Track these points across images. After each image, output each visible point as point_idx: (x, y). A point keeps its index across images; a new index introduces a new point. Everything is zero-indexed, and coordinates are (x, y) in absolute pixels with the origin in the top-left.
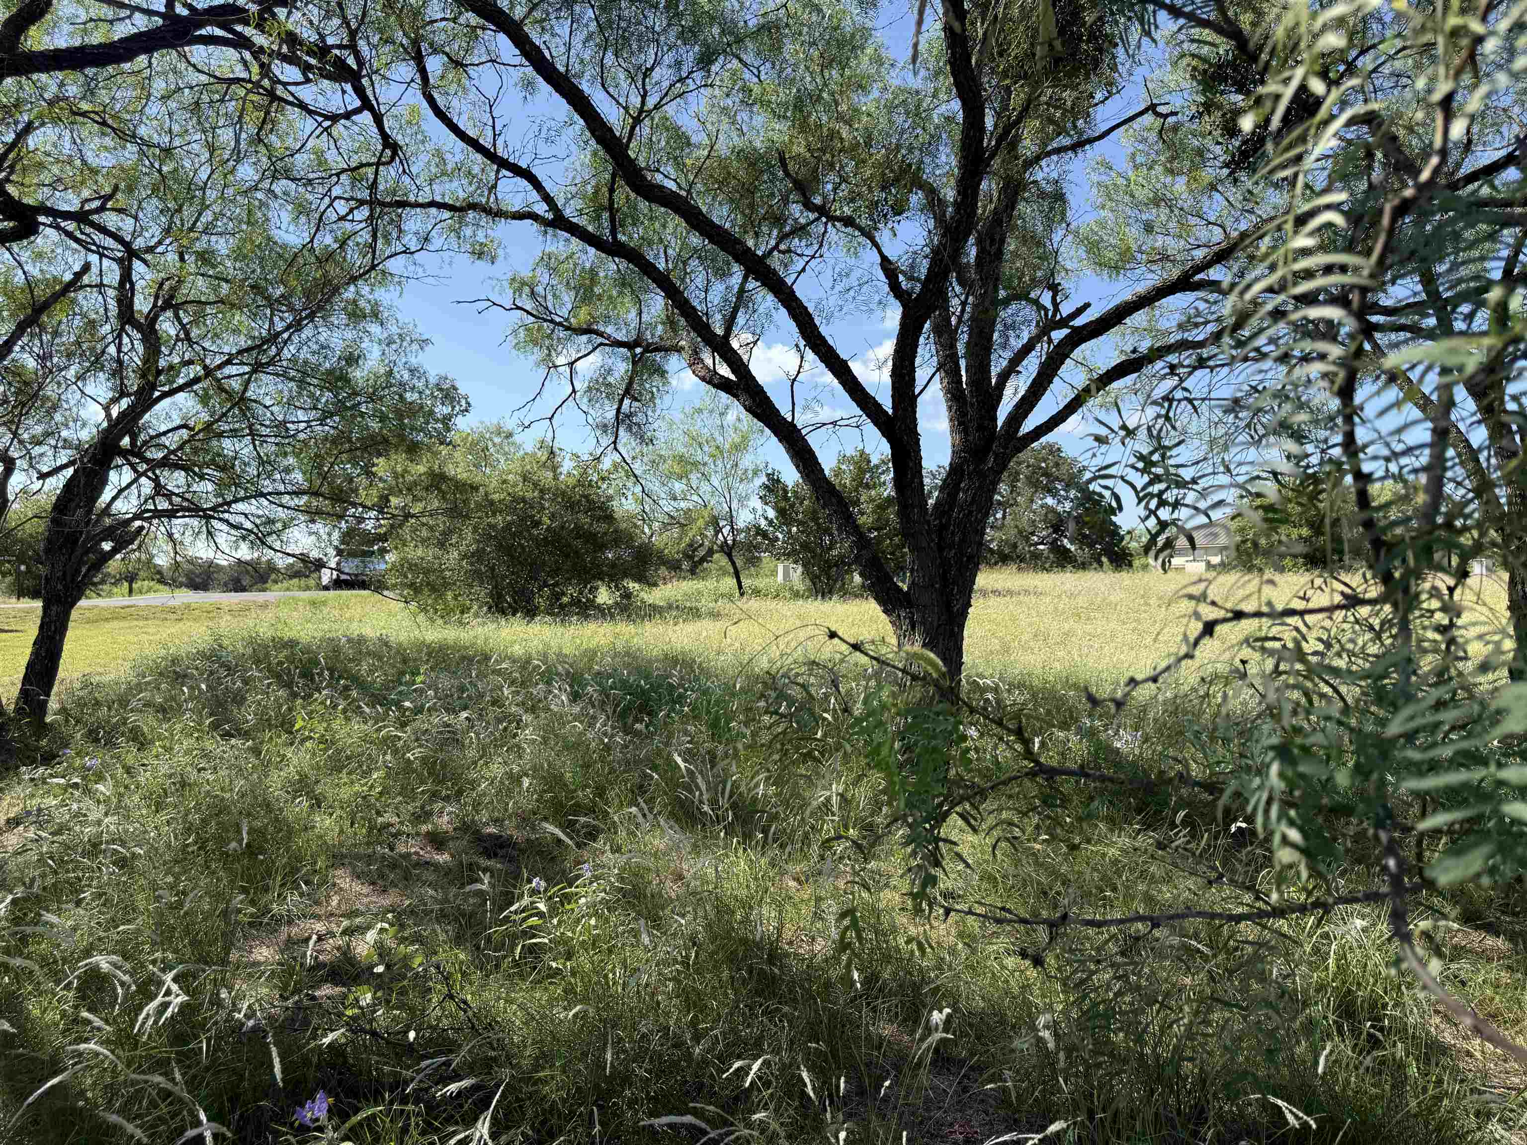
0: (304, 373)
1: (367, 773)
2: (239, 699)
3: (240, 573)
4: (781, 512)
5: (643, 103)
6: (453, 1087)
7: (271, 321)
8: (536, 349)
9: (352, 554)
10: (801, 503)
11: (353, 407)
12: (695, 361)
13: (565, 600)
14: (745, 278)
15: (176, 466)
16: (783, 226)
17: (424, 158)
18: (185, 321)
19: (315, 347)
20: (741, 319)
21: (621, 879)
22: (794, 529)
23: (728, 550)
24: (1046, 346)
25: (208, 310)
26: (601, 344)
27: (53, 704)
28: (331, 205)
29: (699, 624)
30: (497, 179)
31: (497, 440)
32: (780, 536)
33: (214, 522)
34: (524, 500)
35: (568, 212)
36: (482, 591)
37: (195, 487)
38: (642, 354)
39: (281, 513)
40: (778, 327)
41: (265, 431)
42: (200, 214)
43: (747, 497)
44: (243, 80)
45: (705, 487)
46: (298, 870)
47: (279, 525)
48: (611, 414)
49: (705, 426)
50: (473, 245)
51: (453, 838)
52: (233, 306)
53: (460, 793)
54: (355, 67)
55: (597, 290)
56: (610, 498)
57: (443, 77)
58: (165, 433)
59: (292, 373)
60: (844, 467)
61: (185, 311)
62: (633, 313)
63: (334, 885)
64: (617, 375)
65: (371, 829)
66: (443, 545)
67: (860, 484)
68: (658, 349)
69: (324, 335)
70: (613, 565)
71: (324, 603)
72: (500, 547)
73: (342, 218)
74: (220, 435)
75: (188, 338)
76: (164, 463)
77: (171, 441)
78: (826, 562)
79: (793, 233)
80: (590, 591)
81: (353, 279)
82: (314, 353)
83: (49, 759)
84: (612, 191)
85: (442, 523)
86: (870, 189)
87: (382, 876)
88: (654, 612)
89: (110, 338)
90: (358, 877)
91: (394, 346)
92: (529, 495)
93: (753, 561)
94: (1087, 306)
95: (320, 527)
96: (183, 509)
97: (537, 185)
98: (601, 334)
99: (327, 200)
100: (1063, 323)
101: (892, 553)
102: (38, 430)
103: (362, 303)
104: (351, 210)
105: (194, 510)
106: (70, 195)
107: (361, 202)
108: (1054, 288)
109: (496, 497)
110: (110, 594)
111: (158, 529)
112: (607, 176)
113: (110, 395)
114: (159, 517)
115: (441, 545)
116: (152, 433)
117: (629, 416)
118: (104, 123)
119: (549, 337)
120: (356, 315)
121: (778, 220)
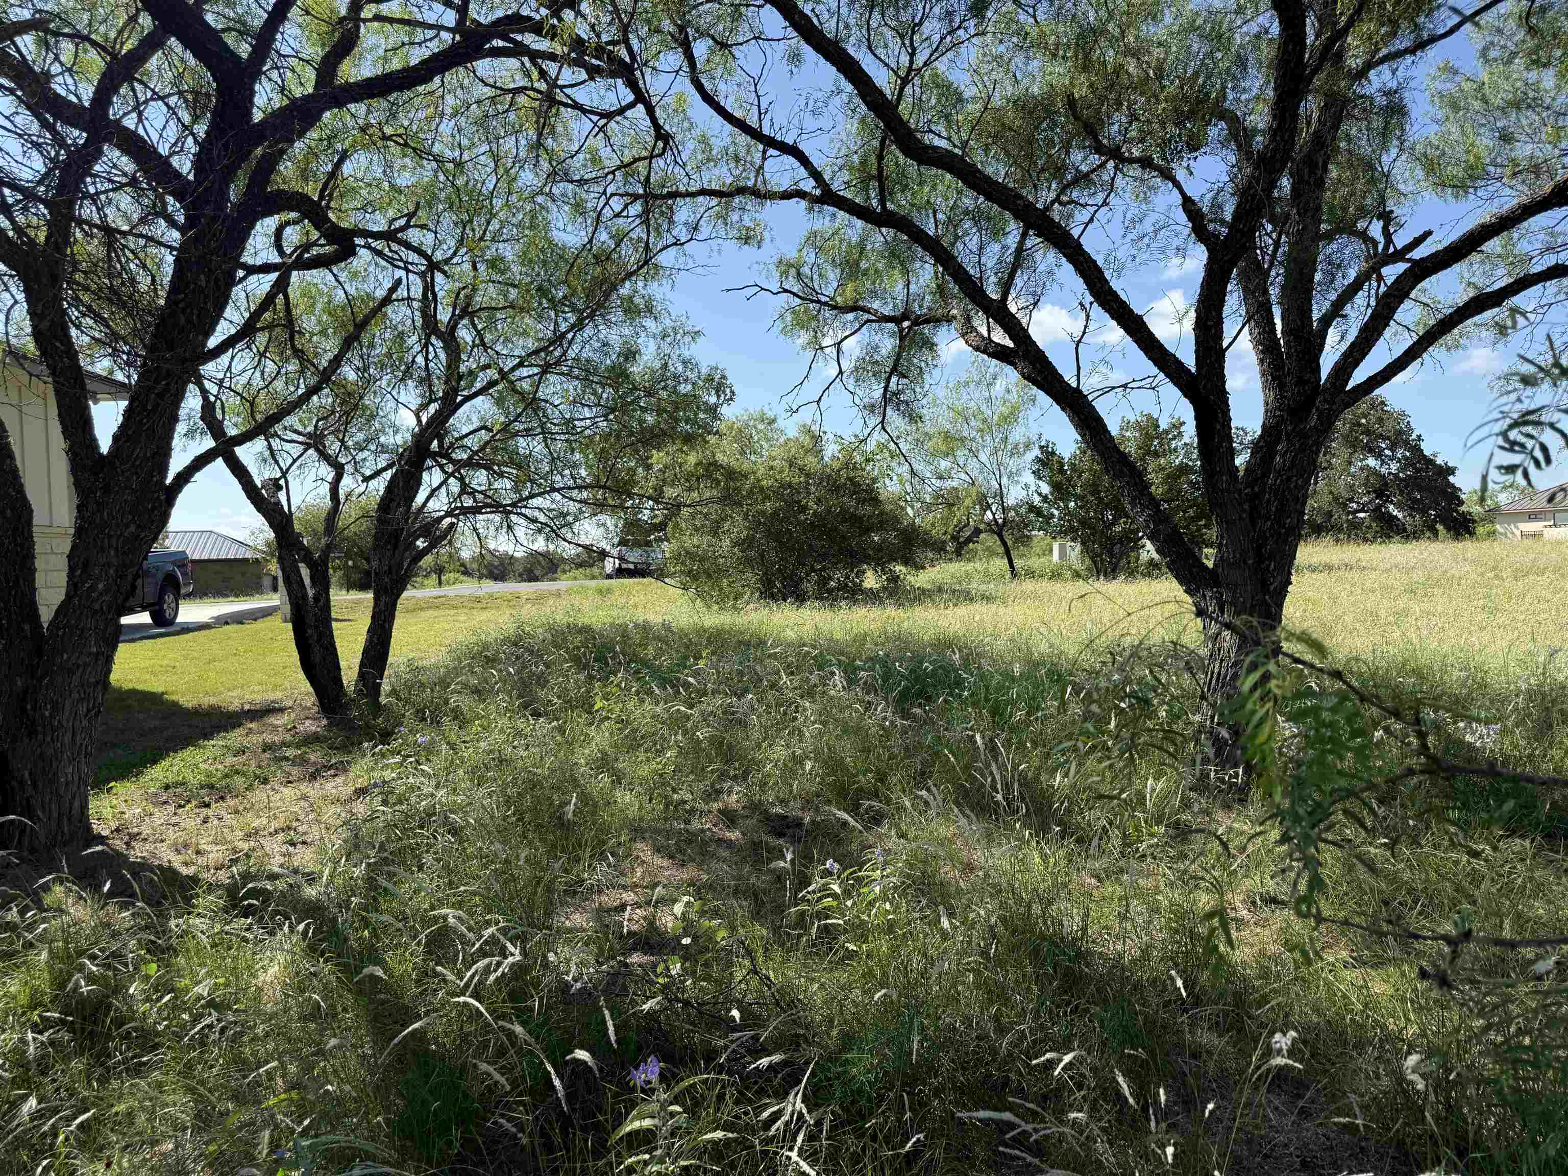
0: (587, 371)
1: (660, 752)
2: (542, 681)
3: (533, 564)
4: (1056, 487)
5: (911, 62)
6: (764, 1062)
7: (556, 323)
8: (802, 333)
9: (637, 544)
10: (1080, 476)
11: (632, 402)
12: (968, 330)
13: (833, 584)
14: (1024, 235)
15: (479, 466)
16: (1063, 176)
17: (691, 145)
18: (480, 327)
19: (597, 345)
20: (1019, 281)
21: (911, 866)
22: (1072, 504)
23: (998, 529)
24: (1374, 284)
25: (499, 316)
26: (868, 321)
27: (386, 687)
28: (607, 203)
29: (970, 607)
30: (764, 159)
31: (761, 426)
32: (1056, 512)
33: (514, 518)
34: (790, 485)
35: (835, 187)
36: (752, 577)
37: (496, 485)
38: (910, 328)
39: (573, 507)
40: (1061, 286)
41: (556, 429)
42: (488, 223)
43: (1018, 473)
44: (526, 88)
45: (973, 464)
46: (604, 842)
47: (570, 519)
48: (878, 393)
49: (973, 399)
50: (739, 230)
51: (743, 817)
52: (522, 310)
53: (746, 773)
54: (627, 59)
55: (864, 265)
56: (875, 480)
57: (708, 61)
58: (467, 435)
59: (576, 372)
60: (1128, 434)
61: (479, 318)
62: (900, 285)
63: (638, 857)
64: (884, 352)
65: (667, 806)
66: (716, 532)
67: (1148, 452)
68: (927, 321)
69: (604, 332)
70: (879, 548)
71: (609, 590)
72: (768, 534)
73: (618, 215)
74: (516, 434)
75: (483, 344)
76: (470, 463)
77: (473, 442)
78: (1108, 538)
79: (1075, 182)
80: (857, 576)
81: (629, 275)
82: (595, 351)
83: (386, 736)
84: (880, 158)
85: (714, 510)
86: (1163, 124)
87: (682, 852)
88: (922, 596)
89: (417, 348)
90: (659, 851)
91: (668, 340)
92: (795, 480)
93: (1025, 540)
94: (1428, 234)
95: (606, 519)
96: (487, 505)
97: (804, 160)
98: (868, 311)
99: (603, 199)
100: (1399, 256)
101: (1187, 527)
102: (360, 436)
103: (637, 300)
104: (626, 207)
105: (497, 507)
106: (378, 216)
107: (635, 197)
108: (1386, 217)
109: (764, 483)
110: (423, 586)
111: (464, 526)
112: (876, 143)
113: (419, 401)
114: (464, 514)
115: (715, 532)
116: (456, 435)
117: (896, 394)
118: (406, 145)
119: (815, 318)
120: (632, 310)
121: (1059, 170)
